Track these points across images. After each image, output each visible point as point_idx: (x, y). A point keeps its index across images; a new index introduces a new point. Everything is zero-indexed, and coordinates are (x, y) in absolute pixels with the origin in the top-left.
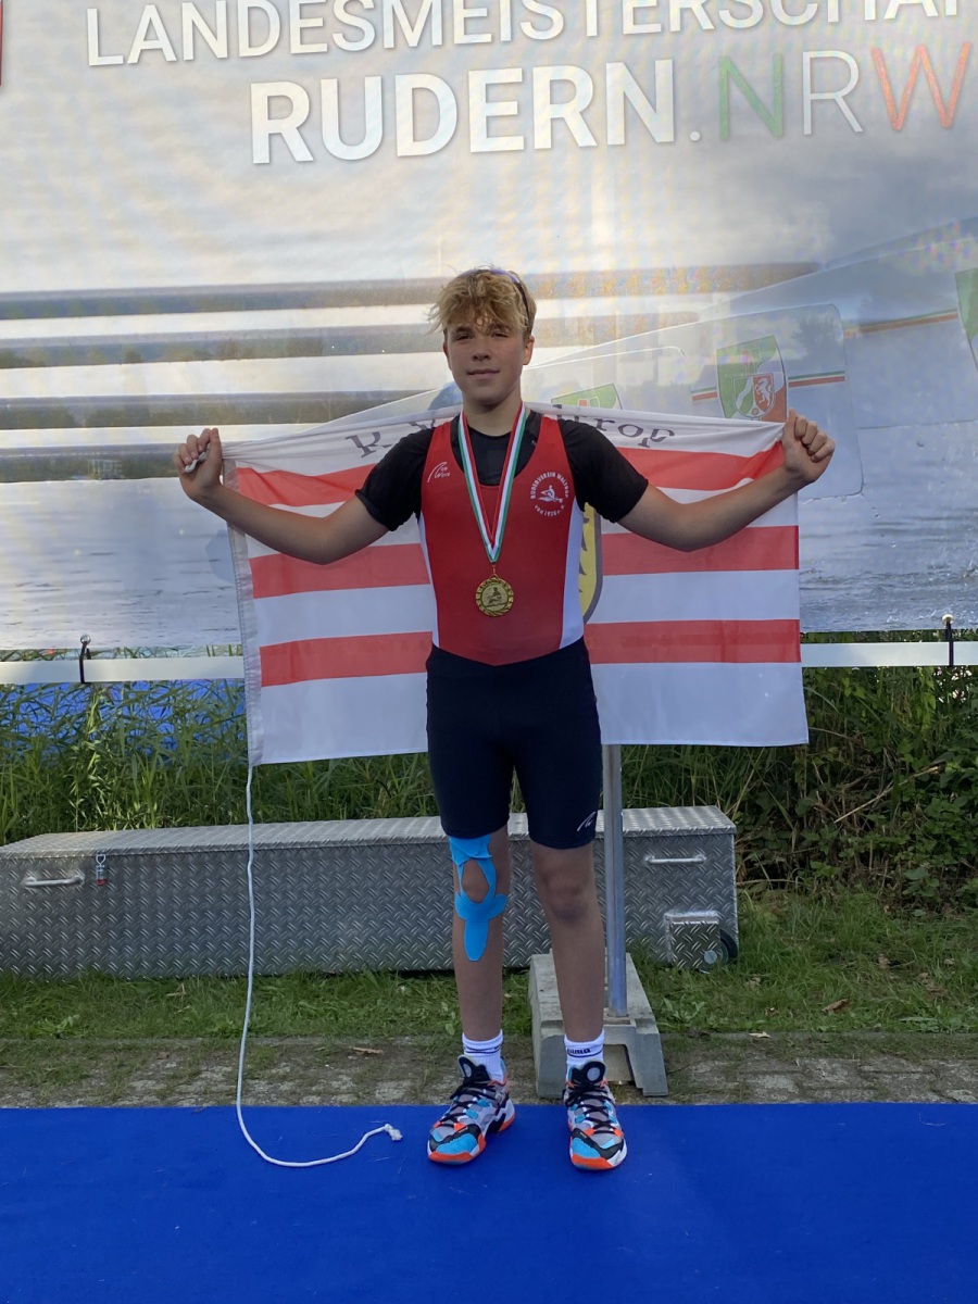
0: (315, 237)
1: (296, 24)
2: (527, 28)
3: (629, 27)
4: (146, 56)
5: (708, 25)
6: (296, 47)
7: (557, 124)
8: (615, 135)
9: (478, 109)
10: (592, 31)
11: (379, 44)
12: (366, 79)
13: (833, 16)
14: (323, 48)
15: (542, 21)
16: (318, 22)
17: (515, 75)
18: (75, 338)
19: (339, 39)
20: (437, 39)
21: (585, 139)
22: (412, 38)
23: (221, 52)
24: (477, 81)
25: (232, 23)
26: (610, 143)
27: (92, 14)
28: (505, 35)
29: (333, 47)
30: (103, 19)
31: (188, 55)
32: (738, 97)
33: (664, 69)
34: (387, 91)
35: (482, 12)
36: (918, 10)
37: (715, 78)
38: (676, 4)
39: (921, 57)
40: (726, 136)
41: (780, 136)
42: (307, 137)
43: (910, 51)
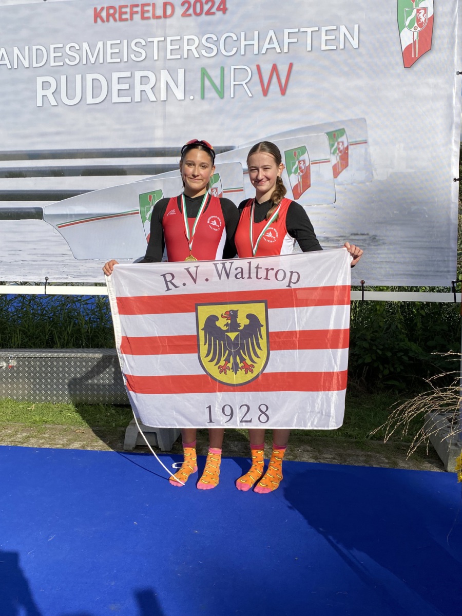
0: (58, 133)
1: (52, 55)
2: (133, 56)
3: (169, 56)
4: (1, 66)
5: (197, 56)
6: (52, 64)
7: (143, 93)
8: (163, 97)
9: (115, 87)
10: (156, 58)
11: (81, 61)
12: (77, 75)
13: (242, 52)
14: (62, 64)
16: (60, 54)
17: (128, 74)
19: (67, 60)
20: (101, 61)
21: (153, 98)
22: (93, 61)
23: (27, 65)
24: (115, 76)
25: (31, 54)
26: (162, 100)
28: (125, 60)
29: (65, 64)
31: (15, 66)
32: (207, 83)
33: (181, 72)
34: (83, 79)
35: (117, 51)
36: (274, 50)
37: (199, 75)
38: (186, 48)
39: (275, 68)
40: (203, 97)
41: (222, 97)
42: (55, 96)
43: (270, 67)
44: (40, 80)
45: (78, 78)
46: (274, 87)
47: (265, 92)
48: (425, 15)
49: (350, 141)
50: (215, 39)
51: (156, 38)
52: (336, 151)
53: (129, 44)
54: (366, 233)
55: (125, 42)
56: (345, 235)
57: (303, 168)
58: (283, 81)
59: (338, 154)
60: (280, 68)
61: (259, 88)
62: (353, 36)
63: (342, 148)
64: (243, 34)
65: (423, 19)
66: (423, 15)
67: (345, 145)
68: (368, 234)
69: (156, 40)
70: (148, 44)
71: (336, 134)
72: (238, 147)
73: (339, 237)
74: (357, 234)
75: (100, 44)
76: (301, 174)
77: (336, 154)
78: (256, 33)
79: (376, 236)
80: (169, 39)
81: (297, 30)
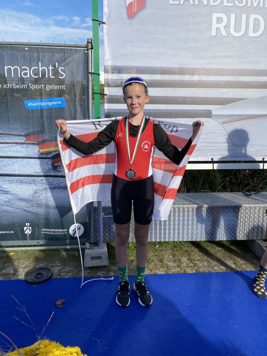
4: (185, 2)
6: (225, 4)
11: (247, 5)
12: (243, 14)
14: (232, 4)
19: (236, 2)
23: (206, 3)
29: (235, 5)
31: (197, 3)
34: (248, 18)
42: (226, 29)
44: (215, 16)
45: (244, 17)
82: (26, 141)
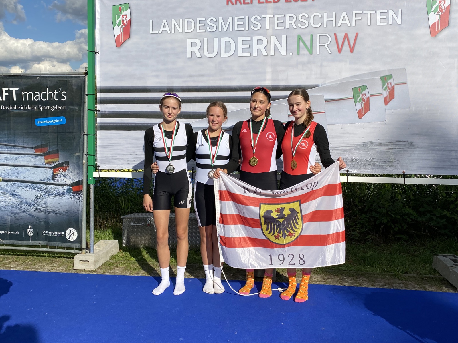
0: (201, 76)
1: (198, 25)
2: (252, 27)
3: (276, 27)
4: (163, 31)
5: (295, 27)
6: (198, 30)
7: (258, 50)
8: (272, 53)
9: (240, 46)
10: (268, 28)
11: (217, 30)
12: (214, 38)
13: (325, 26)
14: (204, 31)
15: (256, 25)
16: (203, 25)
17: (249, 38)
18: (145, 97)
19: (208, 28)
20: (231, 29)
21: (265, 54)
22: (225, 29)
23: (181, 31)
24: (240, 39)
25: (183, 24)
26: (271, 55)
27: (151, 21)
28: (247, 29)
29: (207, 30)
30: (153, 23)
31: (173, 31)
32: (301, 44)
33: (284, 37)
34: (219, 41)
35: (242, 23)
36: (346, 24)
37: (296, 39)
38: (288, 22)
39: (346, 36)
40: (298, 54)
41: (311, 54)
42: (200, 52)
43: (343, 35)
44: (189, 41)
45: (216, 40)
46: (346, 48)
47: (340, 51)
48: (445, 4)
49: (395, 82)
50: (307, 16)
51: (268, 16)
52: (386, 89)
53: (250, 19)
54: (406, 141)
55: (247, 18)
56: (392, 142)
57: (365, 98)
58: (352, 44)
59: (387, 90)
60: (349, 35)
61: (336, 48)
62: (397, 16)
63: (390, 87)
64: (325, 14)
65: (443, 7)
66: (443, 5)
67: (393, 85)
68: (407, 141)
69: (268, 17)
70: (263, 19)
71: (386, 78)
72: (322, 85)
73: (389, 143)
74: (400, 141)
75: (230, 19)
76: (363, 102)
77: (386, 91)
78: (334, 13)
79: (413, 142)
80: (276, 16)
81: (361, 12)
82: (35, 153)
